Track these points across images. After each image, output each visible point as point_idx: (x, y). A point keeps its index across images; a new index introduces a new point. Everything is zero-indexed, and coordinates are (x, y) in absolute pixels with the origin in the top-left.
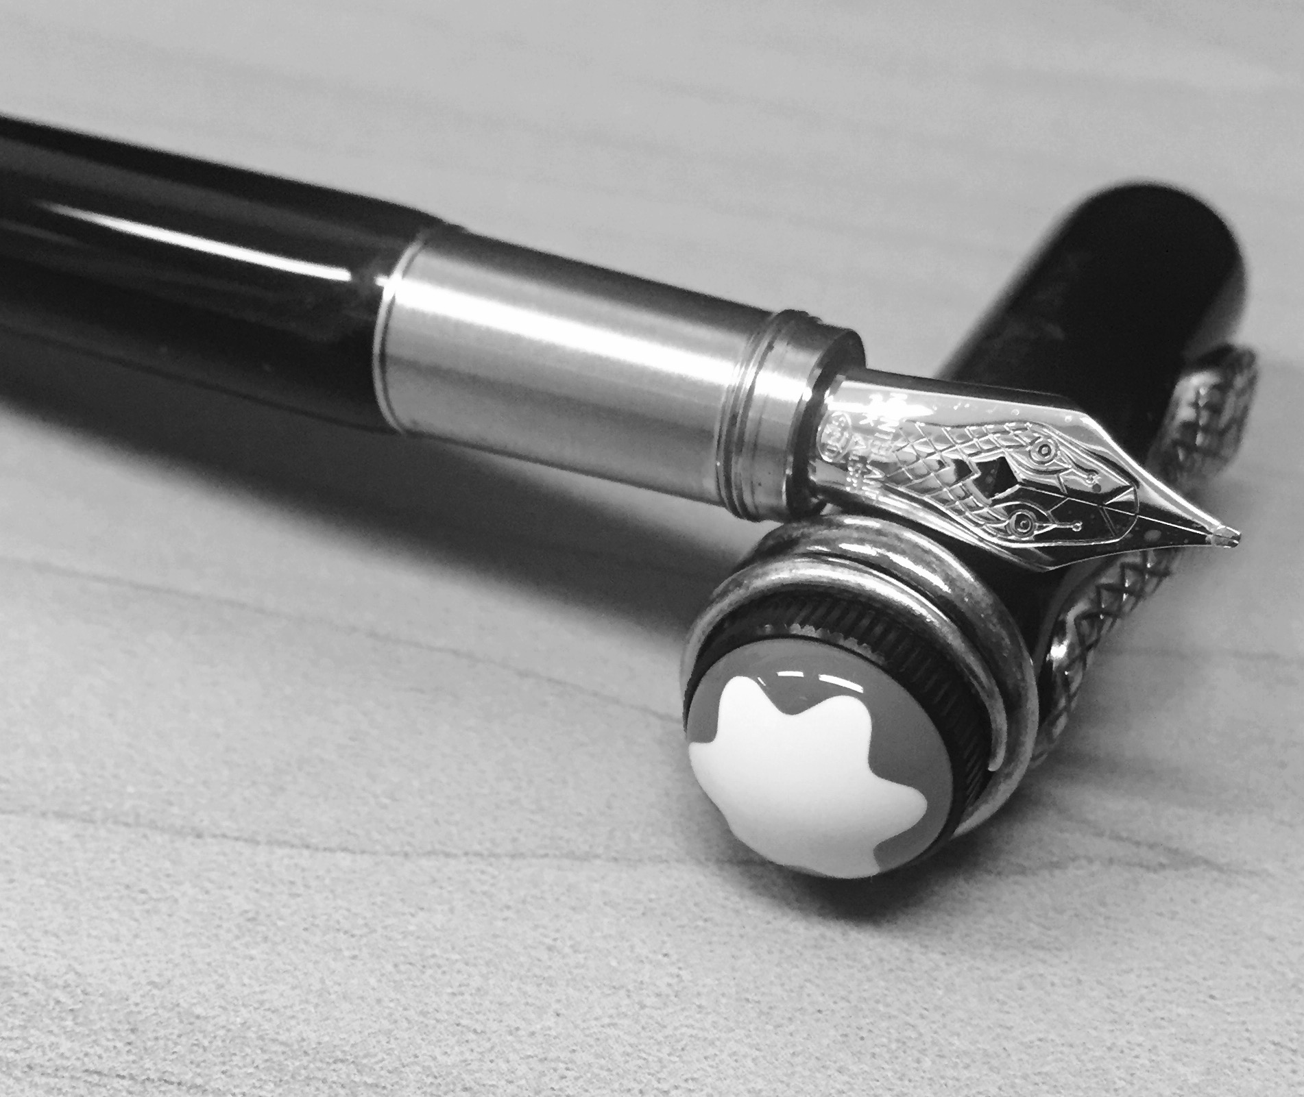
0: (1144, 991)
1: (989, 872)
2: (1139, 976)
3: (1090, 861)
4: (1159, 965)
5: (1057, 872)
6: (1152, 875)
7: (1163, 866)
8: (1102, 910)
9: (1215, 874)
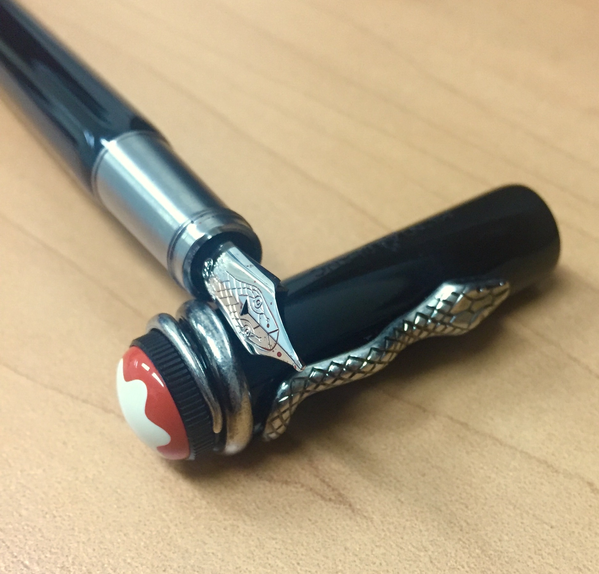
0: (273, 550)
1: (257, 475)
2: (276, 543)
3: (302, 486)
4: (290, 541)
5: (284, 486)
6: (323, 503)
7: (330, 500)
8: (288, 509)
9: (349, 511)
